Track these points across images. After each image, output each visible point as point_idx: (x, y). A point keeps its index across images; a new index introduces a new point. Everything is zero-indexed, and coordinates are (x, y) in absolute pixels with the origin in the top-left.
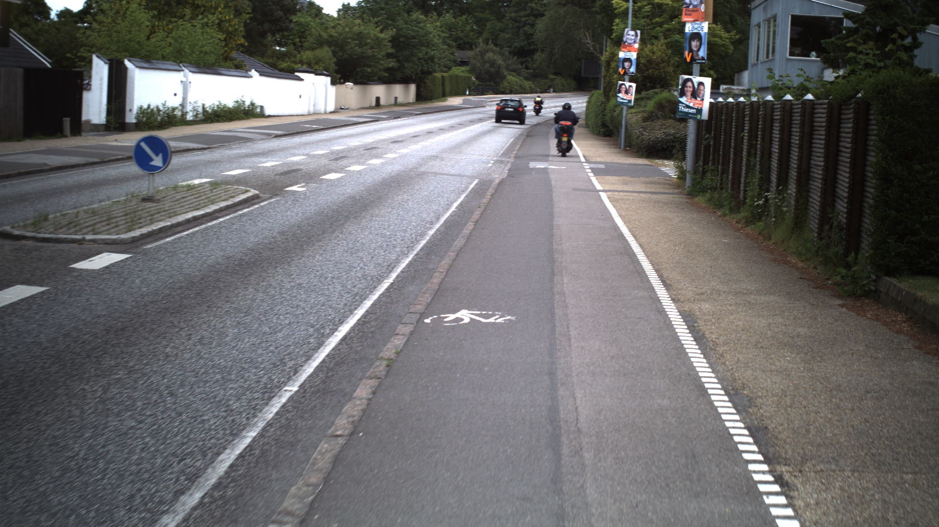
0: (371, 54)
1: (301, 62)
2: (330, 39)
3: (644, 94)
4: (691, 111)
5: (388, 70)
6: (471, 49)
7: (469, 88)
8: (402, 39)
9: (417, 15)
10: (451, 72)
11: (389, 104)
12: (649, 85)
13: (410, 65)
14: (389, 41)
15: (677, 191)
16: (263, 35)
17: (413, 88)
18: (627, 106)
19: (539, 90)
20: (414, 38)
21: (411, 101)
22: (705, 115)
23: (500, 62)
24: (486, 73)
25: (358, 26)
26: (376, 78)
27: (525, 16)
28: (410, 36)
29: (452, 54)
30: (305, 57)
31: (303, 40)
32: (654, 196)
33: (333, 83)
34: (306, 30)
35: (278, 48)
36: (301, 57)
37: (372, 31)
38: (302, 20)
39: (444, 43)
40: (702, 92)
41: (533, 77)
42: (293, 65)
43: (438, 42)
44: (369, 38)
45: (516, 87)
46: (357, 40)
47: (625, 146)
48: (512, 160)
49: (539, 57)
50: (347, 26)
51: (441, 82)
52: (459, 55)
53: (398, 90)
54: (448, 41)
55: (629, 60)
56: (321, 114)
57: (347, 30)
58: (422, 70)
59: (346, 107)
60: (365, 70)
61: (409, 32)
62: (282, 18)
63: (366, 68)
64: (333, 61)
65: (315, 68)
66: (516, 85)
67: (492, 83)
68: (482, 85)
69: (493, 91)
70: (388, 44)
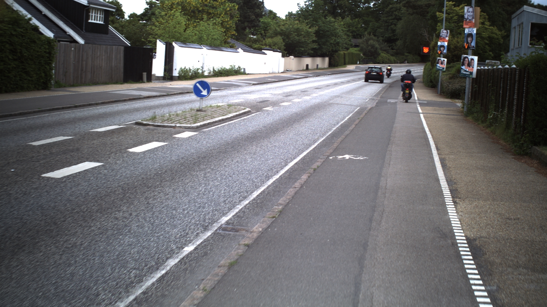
0: (304, 41)
1: (266, 45)
2: (281, 32)
3: (452, 64)
4: (467, 73)
5: (313, 49)
6: (361, 38)
7: (359, 60)
8: (321, 32)
9: (331, 19)
10: (349, 51)
11: (313, 68)
12: (455, 60)
13: (326, 47)
14: (314, 33)
15: (460, 114)
16: (244, 29)
17: (327, 59)
18: (442, 71)
19: (399, 62)
20: (328, 31)
21: (326, 67)
22: (474, 75)
23: (377, 46)
24: (369, 52)
25: (297, 25)
26: (306, 54)
27: (392, 19)
28: (325, 30)
29: (350, 41)
30: (267, 42)
31: (266, 32)
32: (448, 116)
33: (283, 56)
34: (268, 26)
35: (252, 36)
36: (266, 42)
37: (304, 27)
38: (266, 21)
39: (346, 34)
40: (473, 64)
41: (396, 54)
42: (261, 46)
43: (342, 34)
44: (303, 31)
45: (386, 60)
46: (296, 32)
47: (441, 93)
48: (379, 98)
49: (399, 43)
50: (291, 24)
51: (343, 57)
52: (354, 41)
53: (318, 61)
54: (348, 33)
55: (443, 46)
56: (276, 73)
57: (291, 26)
58: (332, 50)
59: (290, 70)
60: (300, 49)
61: (325, 28)
62: (254, 19)
63: (301, 48)
64: (283, 44)
65: (273, 48)
66: (386, 59)
67: (372, 58)
68: (367, 58)
69: (373, 62)
70: (313, 35)
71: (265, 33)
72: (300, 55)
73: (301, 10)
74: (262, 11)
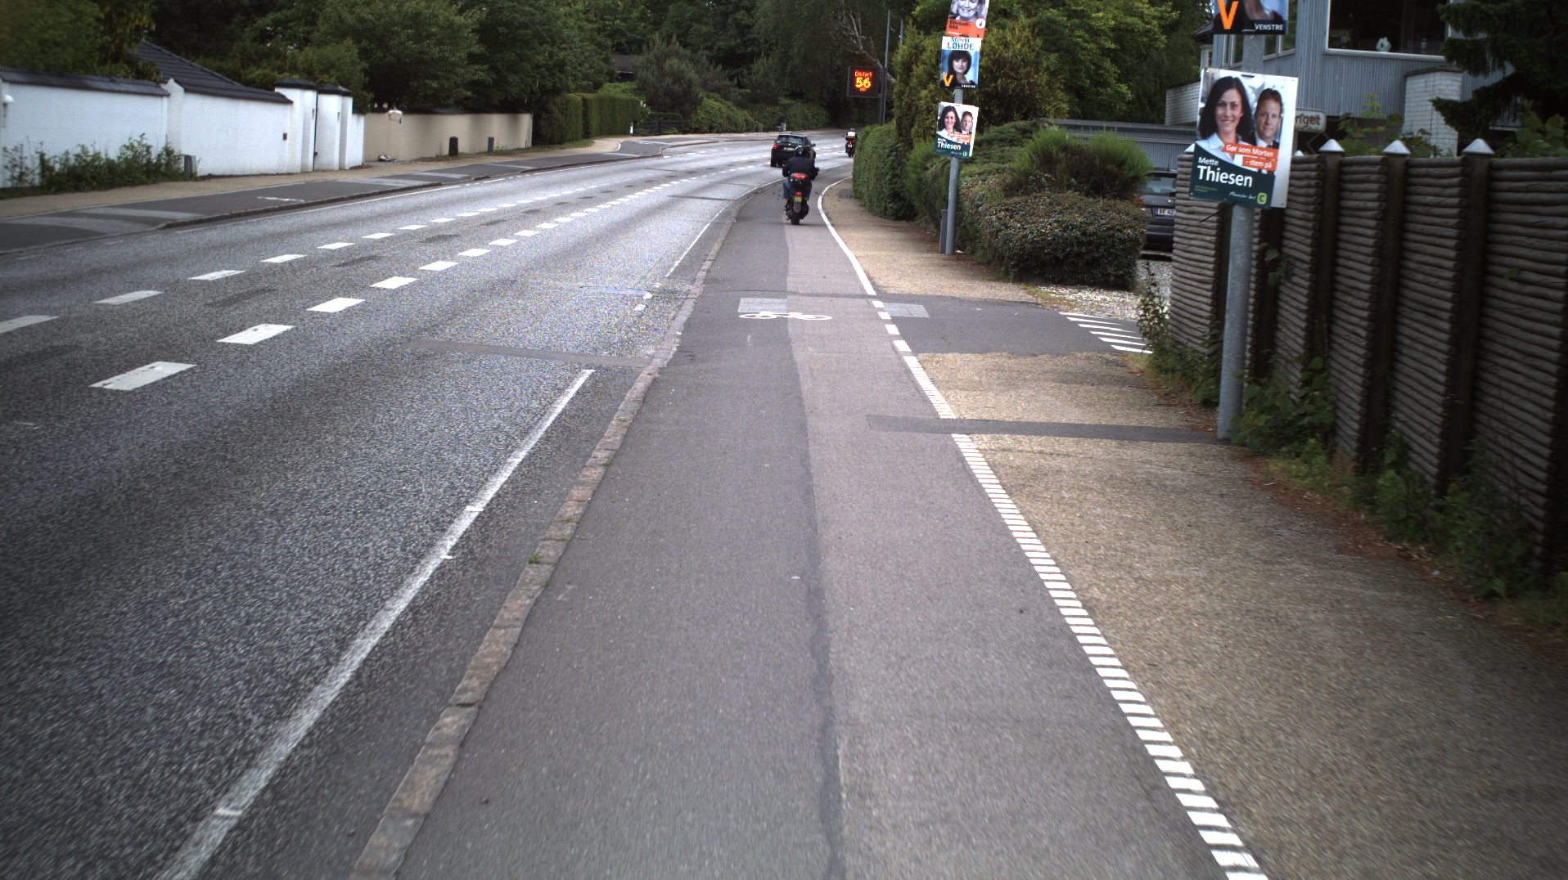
0: (437, 55)
1: (294, 69)
4: (1238, 180)
5: (474, 85)
6: (640, 52)
7: (635, 122)
8: (501, 29)
10: (600, 93)
11: (480, 150)
13: (517, 79)
14: (475, 32)
17: (526, 120)
18: (960, 158)
19: (761, 126)
20: (525, 26)
21: (523, 146)
23: (692, 74)
24: (665, 94)
26: (451, 101)
28: (516, 24)
29: (606, 60)
30: (300, 58)
33: (359, 110)
37: (442, 10)
39: (592, 40)
40: (1273, 122)
41: (752, 101)
42: (274, 74)
45: (720, 120)
46: (410, 27)
48: (696, 289)
49: (760, 65)
51: (580, 111)
52: (618, 62)
53: (496, 126)
54: (600, 38)
55: (964, 55)
56: (332, 171)
58: (542, 86)
59: (392, 159)
60: (426, 85)
61: (516, 15)
63: (427, 82)
64: (359, 67)
65: (319, 80)
66: (721, 117)
67: (677, 113)
68: (659, 116)
69: (678, 128)
70: (471, 35)
72: (427, 107)
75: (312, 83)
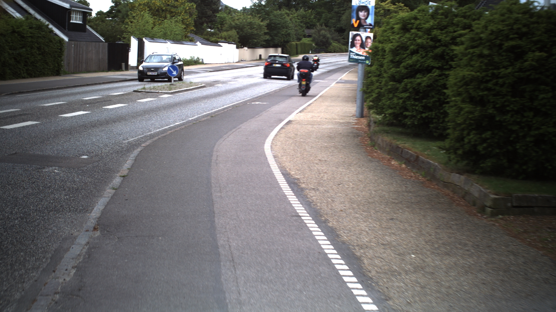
0: (256, 33)
1: (222, 38)
2: (236, 26)
5: (265, 41)
6: (313, 29)
7: (311, 50)
8: (273, 25)
9: (284, 11)
10: (301, 41)
13: (278, 38)
14: (266, 26)
16: (202, 24)
17: (279, 49)
20: (279, 24)
23: (329, 35)
24: (321, 42)
25: (249, 19)
28: (277, 23)
29: (303, 31)
30: (223, 35)
33: (237, 48)
34: (224, 21)
35: (209, 30)
36: (221, 35)
37: (257, 21)
38: (222, 15)
42: (218, 39)
43: (292, 25)
44: (256, 25)
46: (249, 26)
50: (244, 19)
51: (295, 47)
52: (307, 32)
53: (271, 51)
54: (302, 24)
56: (231, 63)
58: (284, 40)
59: (244, 60)
61: (277, 21)
62: (211, 15)
63: (254, 40)
64: (237, 37)
65: (228, 40)
66: (337, 48)
67: (324, 47)
68: (319, 48)
69: (325, 51)
70: (265, 28)
71: (221, 27)
72: (254, 46)
73: (254, 5)
74: (218, 6)
75: (227, 42)
